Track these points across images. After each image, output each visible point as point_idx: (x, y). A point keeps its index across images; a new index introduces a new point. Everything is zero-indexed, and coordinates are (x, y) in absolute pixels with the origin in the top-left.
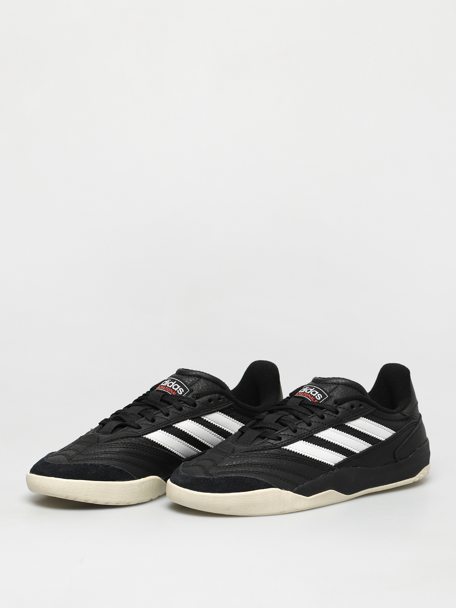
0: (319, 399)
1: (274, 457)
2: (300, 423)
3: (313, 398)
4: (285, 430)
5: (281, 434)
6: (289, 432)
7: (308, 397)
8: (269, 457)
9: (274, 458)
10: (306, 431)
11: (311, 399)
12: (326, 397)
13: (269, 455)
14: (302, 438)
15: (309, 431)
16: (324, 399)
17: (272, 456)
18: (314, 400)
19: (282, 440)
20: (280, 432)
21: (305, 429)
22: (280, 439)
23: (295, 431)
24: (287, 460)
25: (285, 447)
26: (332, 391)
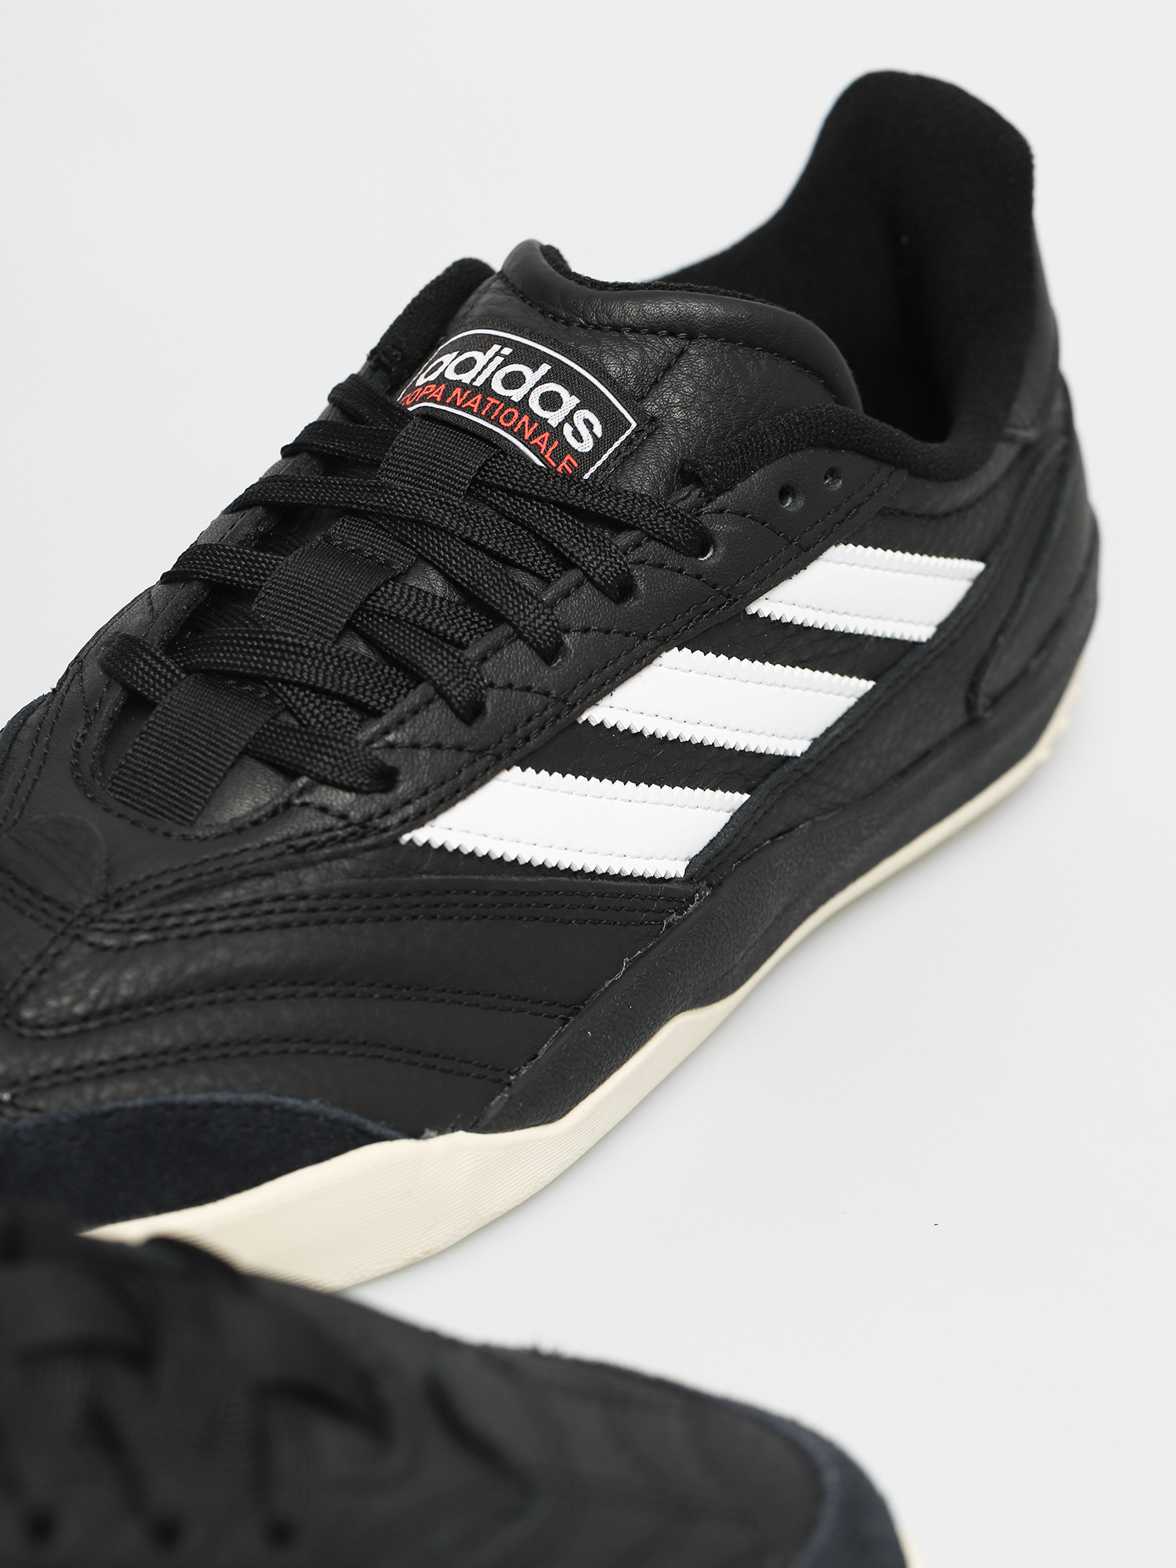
0: (586, 446)
1: (359, 913)
2: (498, 648)
3: (550, 443)
4: (415, 712)
5: (391, 746)
6: (436, 721)
7: (519, 435)
8: (334, 915)
9: (362, 921)
10: (534, 701)
11: (535, 449)
12: (628, 432)
13: (329, 902)
14: (517, 754)
15: (557, 699)
16: (617, 444)
17: (350, 909)
18: (558, 456)
19: (401, 789)
20: (387, 733)
21: (528, 689)
22: (386, 779)
23: (471, 712)
24: (434, 917)
25: (420, 836)
26: (656, 382)
